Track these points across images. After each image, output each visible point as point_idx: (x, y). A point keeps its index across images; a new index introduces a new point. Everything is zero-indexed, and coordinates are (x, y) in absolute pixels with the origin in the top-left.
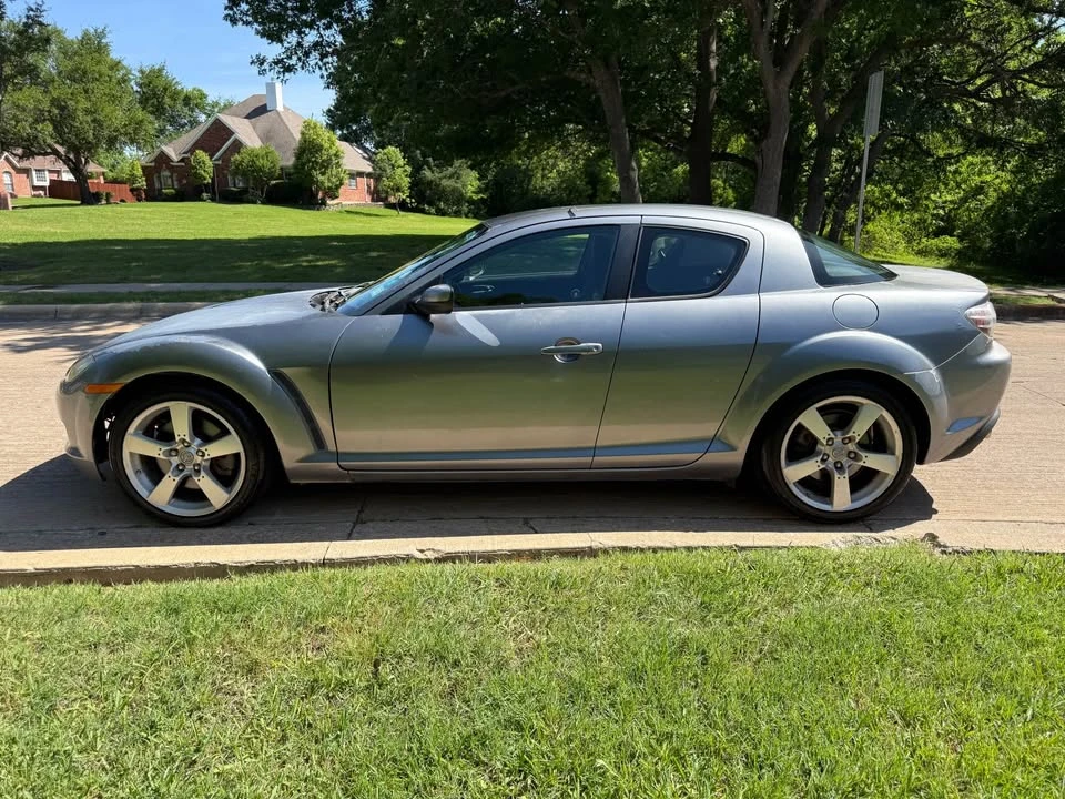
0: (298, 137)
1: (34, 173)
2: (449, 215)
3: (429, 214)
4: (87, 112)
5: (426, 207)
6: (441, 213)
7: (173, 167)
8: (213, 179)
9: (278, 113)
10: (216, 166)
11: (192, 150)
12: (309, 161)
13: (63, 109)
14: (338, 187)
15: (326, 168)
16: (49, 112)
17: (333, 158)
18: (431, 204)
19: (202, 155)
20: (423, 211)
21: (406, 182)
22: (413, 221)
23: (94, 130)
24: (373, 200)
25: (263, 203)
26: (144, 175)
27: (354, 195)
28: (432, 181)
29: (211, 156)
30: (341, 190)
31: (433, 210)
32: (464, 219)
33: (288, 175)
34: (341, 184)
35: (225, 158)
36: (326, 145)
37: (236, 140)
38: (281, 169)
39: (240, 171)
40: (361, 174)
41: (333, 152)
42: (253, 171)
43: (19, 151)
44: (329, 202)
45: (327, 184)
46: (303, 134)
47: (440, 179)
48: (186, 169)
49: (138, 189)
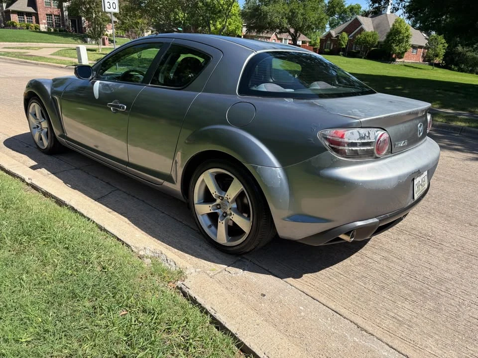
0: (391, 26)
1: (283, 40)
2: (466, 72)
3: (453, 70)
4: (302, 14)
5: (453, 67)
6: (461, 70)
7: (332, 39)
8: (346, 46)
9: (386, 14)
10: (349, 40)
11: (341, 33)
12: (392, 39)
13: (293, 13)
14: (403, 53)
15: (400, 43)
16: (288, 14)
17: (405, 38)
18: (456, 65)
19: (345, 35)
20: (450, 69)
21: (442, 52)
22: (440, 73)
23: (303, 22)
24: (424, 61)
25: (365, 58)
26: (320, 43)
27: (412, 58)
28: (461, 53)
29: (348, 35)
30: (406, 54)
31: (456, 68)
32: (475, 75)
33: (381, 45)
34: (406, 51)
35: (354, 36)
36: (403, 31)
37: (362, 28)
38: (379, 42)
39: (359, 43)
40: (421, 47)
41: (406, 35)
42: (364, 43)
43: (278, 31)
44: (397, 60)
45: (398, 51)
46: (394, 25)
47: (467, 51)
48: (337, 41)
49: (316, 49)
